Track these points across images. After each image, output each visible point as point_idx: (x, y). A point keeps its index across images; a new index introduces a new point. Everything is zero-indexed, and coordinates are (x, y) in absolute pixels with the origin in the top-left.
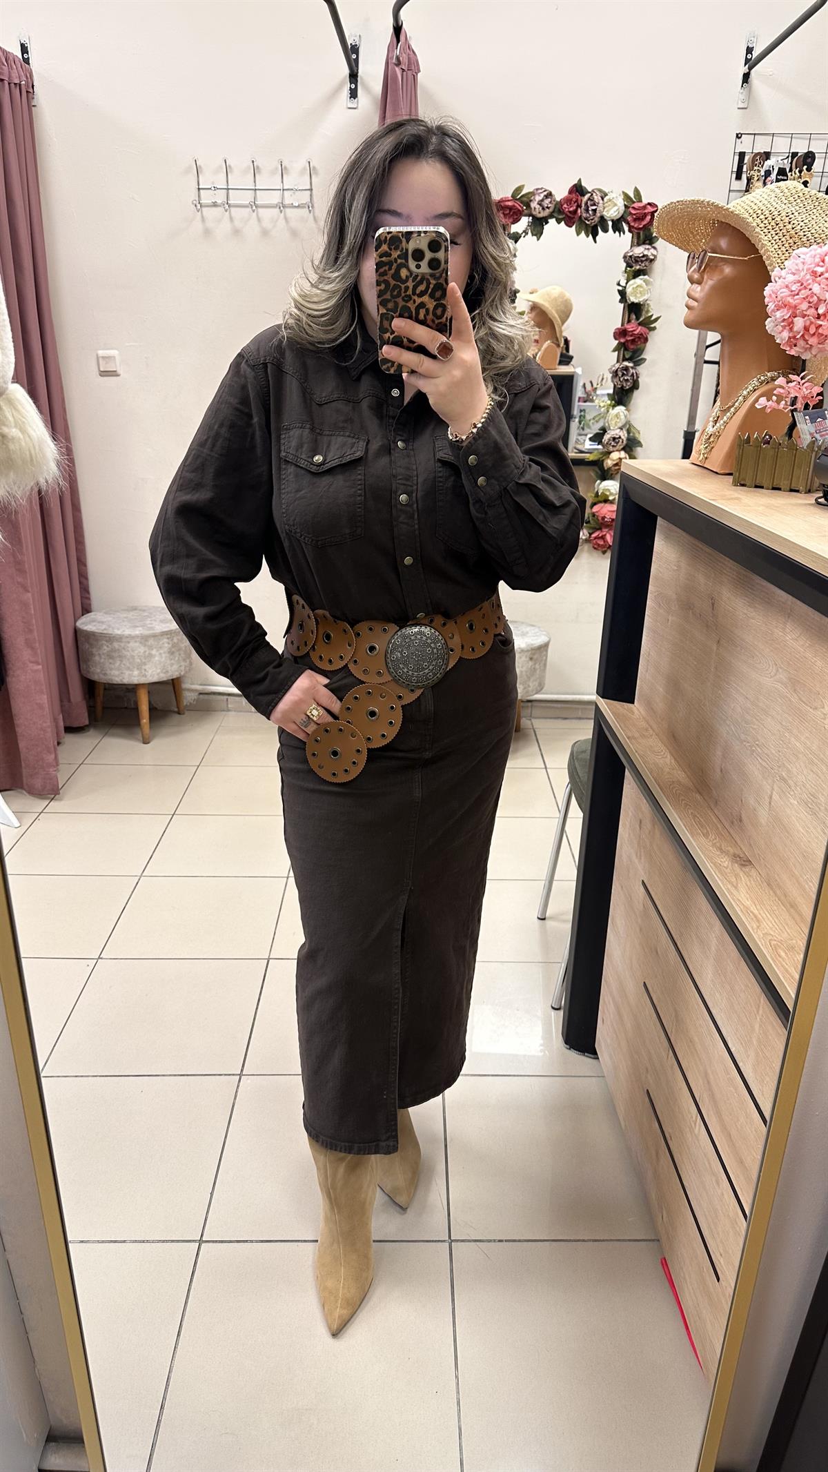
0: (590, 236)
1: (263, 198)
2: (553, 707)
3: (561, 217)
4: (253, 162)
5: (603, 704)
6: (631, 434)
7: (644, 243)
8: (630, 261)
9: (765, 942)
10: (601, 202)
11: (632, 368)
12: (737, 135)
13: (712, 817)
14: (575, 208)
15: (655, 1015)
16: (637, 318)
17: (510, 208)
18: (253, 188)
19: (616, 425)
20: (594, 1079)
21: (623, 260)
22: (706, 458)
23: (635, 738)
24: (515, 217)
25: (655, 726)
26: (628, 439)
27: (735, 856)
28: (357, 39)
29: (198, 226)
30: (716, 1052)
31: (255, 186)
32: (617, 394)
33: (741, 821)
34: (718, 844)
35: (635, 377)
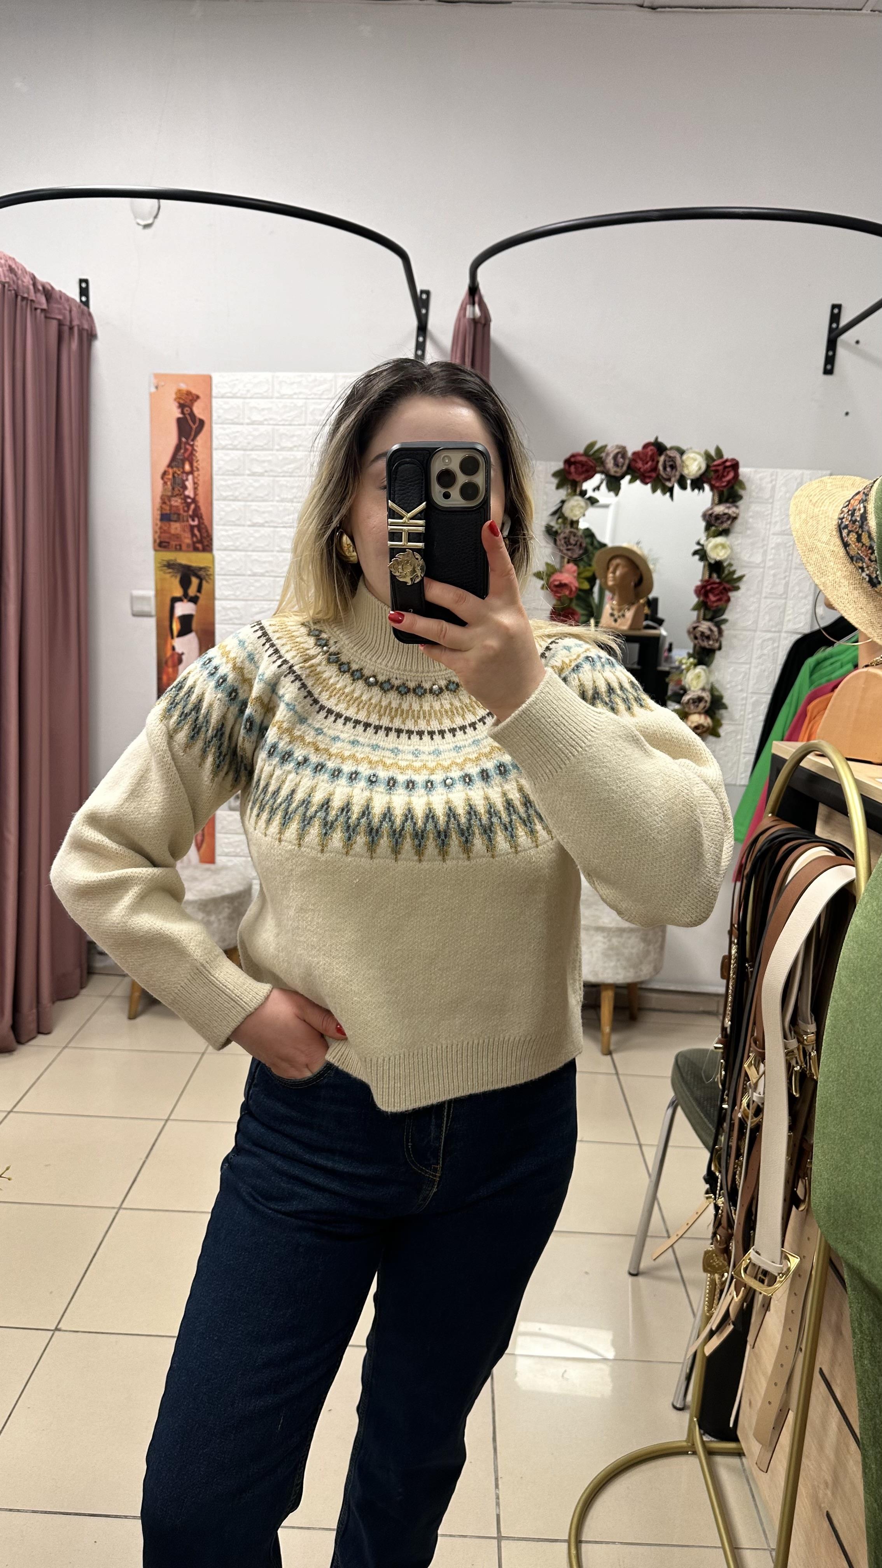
0: (667, 493)
3: (637, 474)
6: (715, 695)
7: (727, 501)
8: (710, 519)
10: (681, 458)
11: (714, 628)
14: (651, 466)
16: (719, 577)
17: (583, 464)
19: (697, 685)
21: (702, 517)
24: (588, 474)
26: (711, 703)
32: (698, 653)
35: (718, 638)
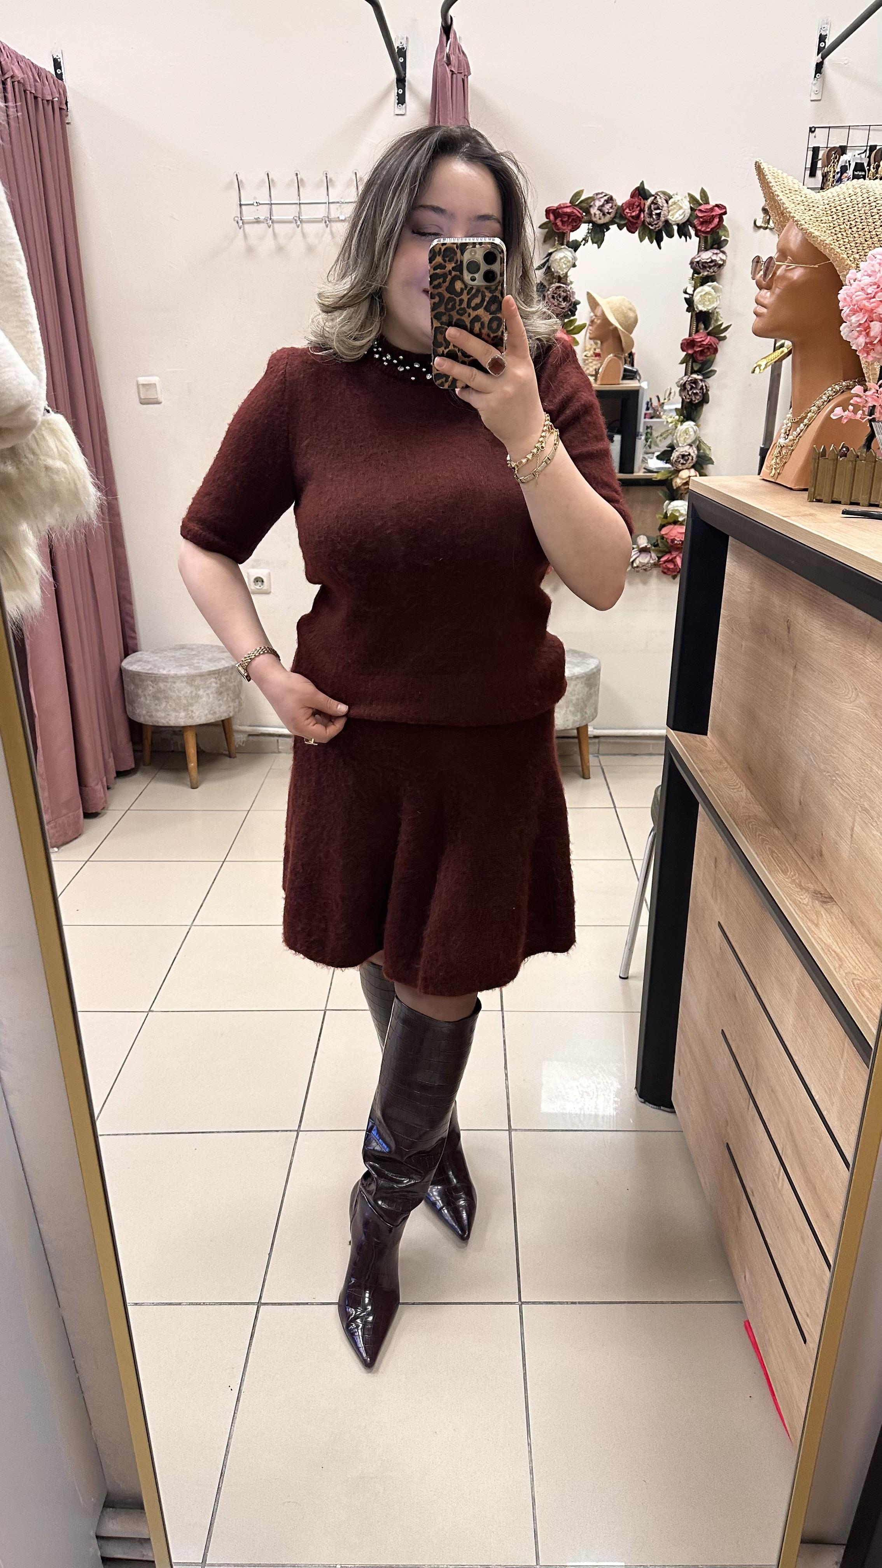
0: (655, 241)
1: (308, 213)
2: (623, 743)
3: (623, 222)
4: (297, 174)
5: (675, 737)
6: (701, 451)
7: (712, 248)
8: (697, 267)
9: (848, 982)
10: (665, 205)
11: (701, 380)
12: (810, 128)
13: (792, 852)
14: (637, 212)
15: (734, 1064)
16: (706, 328)
17: (569, 215)
18: (298, 202)
19: (685, 442)
20: (671, 1134)
21: (690, 266)
22: (779, 474)
23: (708, 772)
24: (574, 224)
25: (729, 758)
26: (698, 456)
27: (816, 892)
28: (404, 42)
29: (240, 243)
30: (799, 1100)
31: (300, 200)
32: (686, 408)
33: (821, 855)
34: (797, 881)
35: (705, 390)
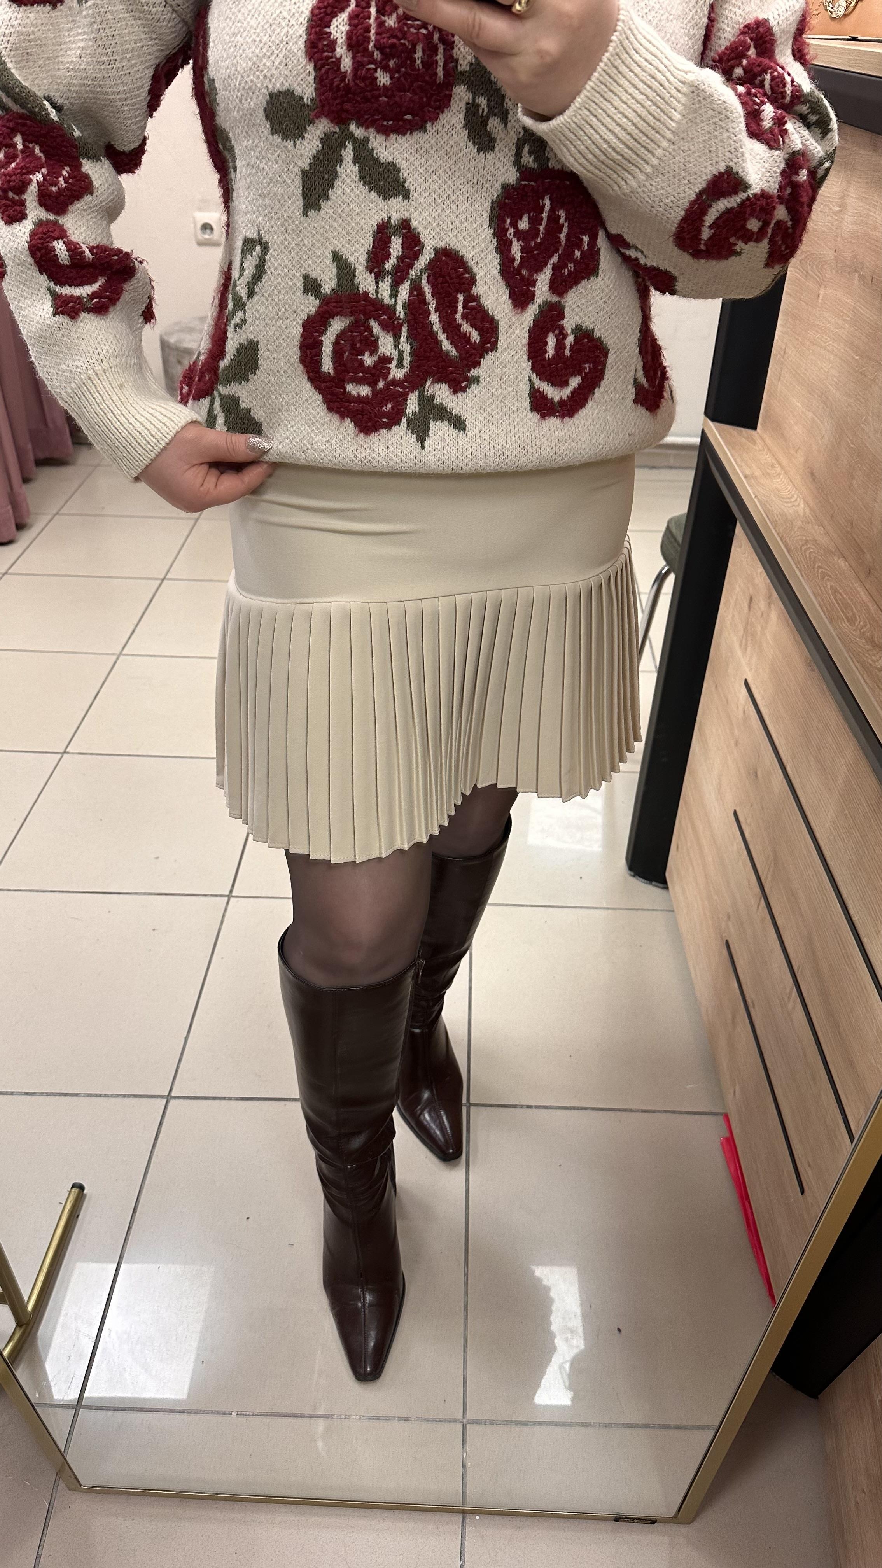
5: (713, 429)
15: (745, 852)
20: (658, 913)
23: (755, 478)
